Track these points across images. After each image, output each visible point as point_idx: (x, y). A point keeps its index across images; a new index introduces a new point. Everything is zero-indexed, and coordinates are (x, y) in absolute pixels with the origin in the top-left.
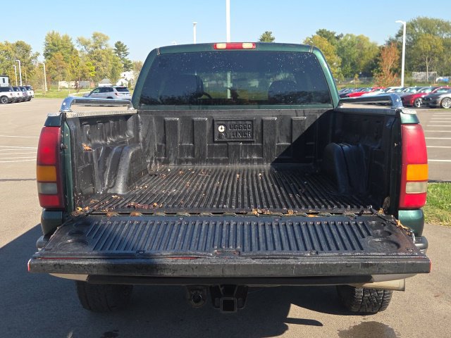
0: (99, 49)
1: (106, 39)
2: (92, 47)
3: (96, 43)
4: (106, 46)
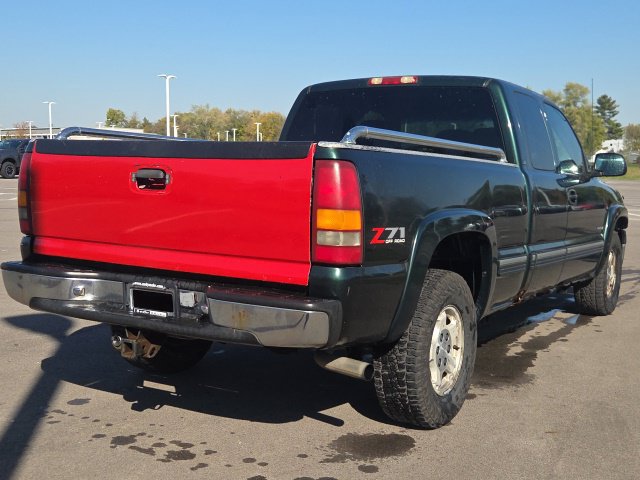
0: (572, 107)
1: (584, 92)
2: (563, 104)
3: (568, 98)
4: (584, 102)
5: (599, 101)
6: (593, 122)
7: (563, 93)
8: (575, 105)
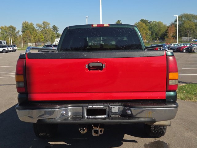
1: (49, 24)
2: (43, 28)
3: (44, 26)
4: (49, 27)
5: (53, 27)
6: (52, 33)
7: (42, 24)
8: (46, 28)
